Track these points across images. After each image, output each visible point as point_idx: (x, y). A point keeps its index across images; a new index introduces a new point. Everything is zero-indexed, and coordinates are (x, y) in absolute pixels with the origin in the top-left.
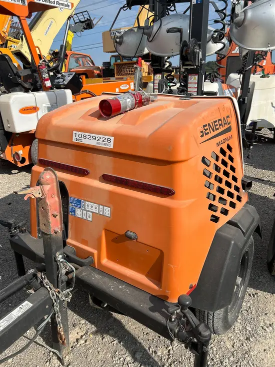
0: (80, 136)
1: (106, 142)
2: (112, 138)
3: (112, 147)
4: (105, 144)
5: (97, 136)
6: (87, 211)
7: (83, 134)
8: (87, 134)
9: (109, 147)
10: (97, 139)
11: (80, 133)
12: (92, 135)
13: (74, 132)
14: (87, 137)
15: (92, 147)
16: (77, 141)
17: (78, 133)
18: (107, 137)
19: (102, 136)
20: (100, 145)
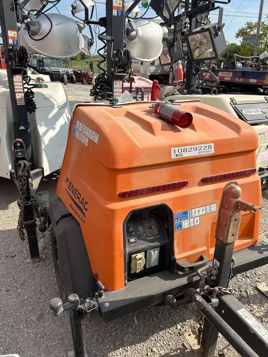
0: (180, 151)
1: (208, 149)
2: (213, 145)
3: (213, 152)
4: (207, 152)
5: (197, 146)
6: (194, 218)
7: (183, 148)
8: (187, 147)
9: (210, 153)
10: (198, 149)
11: (179, 148)
12: (192, 147)
13: (172, 149)
14: (188, 150)
15: (195, 157)
16: (177, 157)
17: (176, 149)
18: (207, 145)
19: (202, 146)
20: (202, 154)
